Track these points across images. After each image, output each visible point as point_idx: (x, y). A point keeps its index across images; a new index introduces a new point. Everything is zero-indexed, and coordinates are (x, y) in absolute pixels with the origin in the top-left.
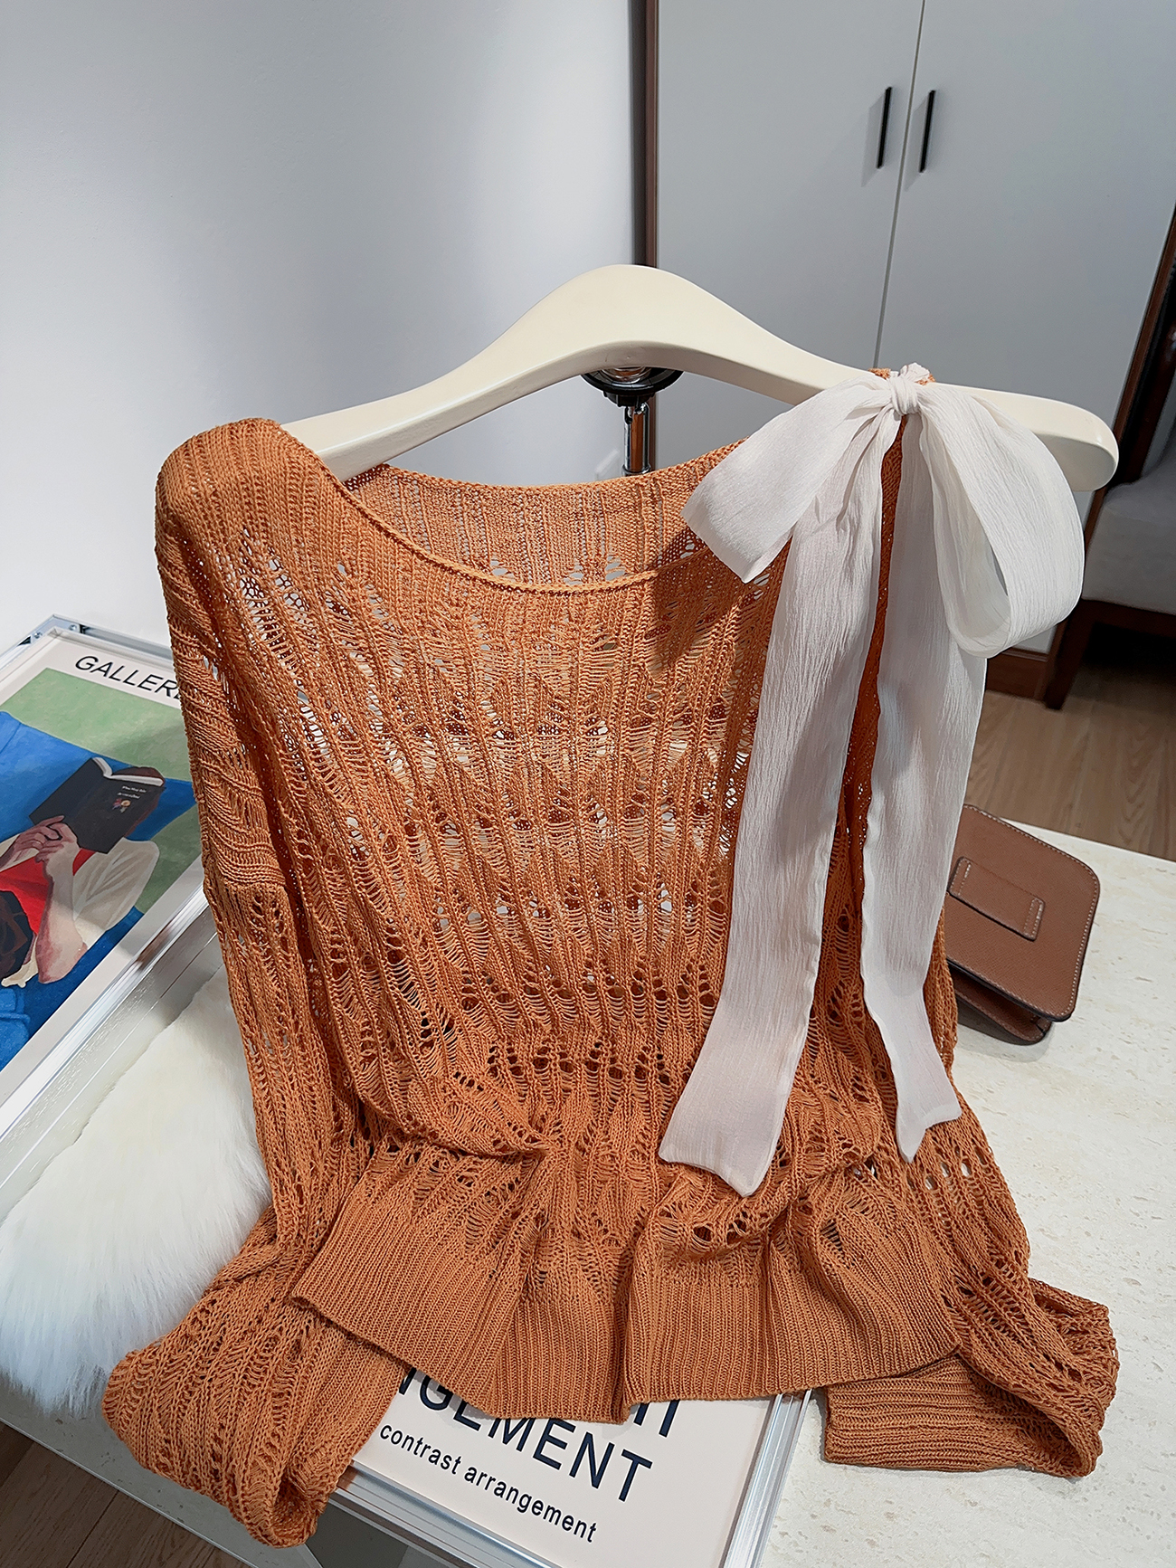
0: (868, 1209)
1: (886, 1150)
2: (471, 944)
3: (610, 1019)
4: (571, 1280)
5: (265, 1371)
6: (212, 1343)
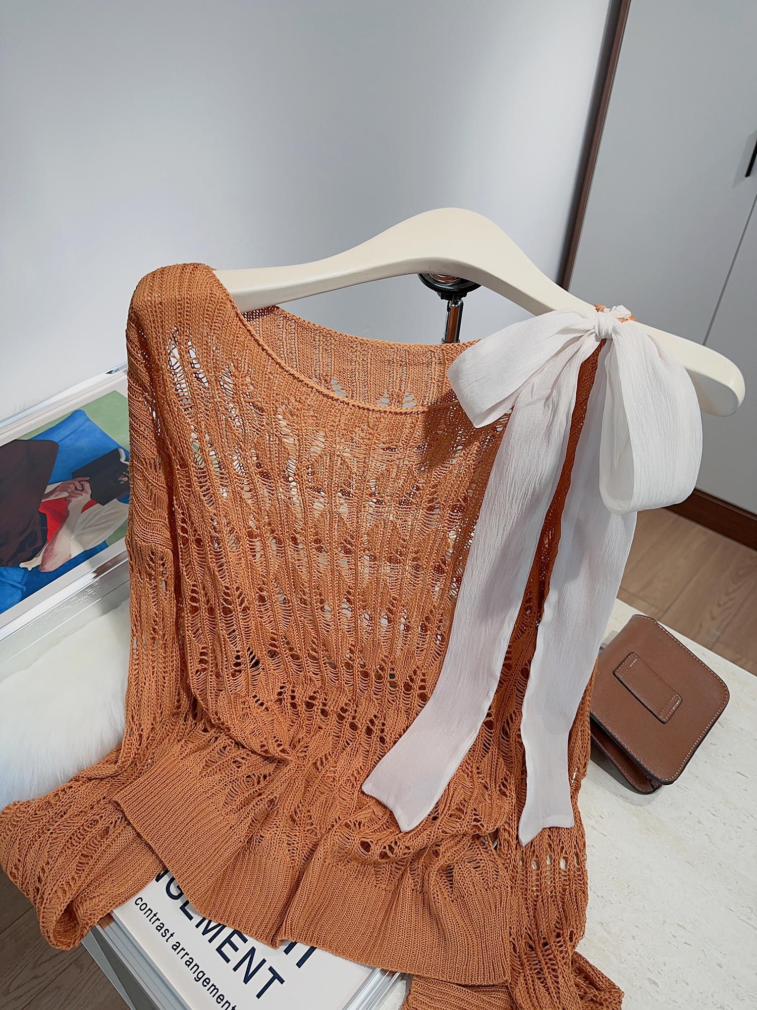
0: (479, 867)
1: (509, 832)
2: (279, 617)
3: (358, 690)
4: (277, 847)
5: (83, 839)
6: (61, 811)
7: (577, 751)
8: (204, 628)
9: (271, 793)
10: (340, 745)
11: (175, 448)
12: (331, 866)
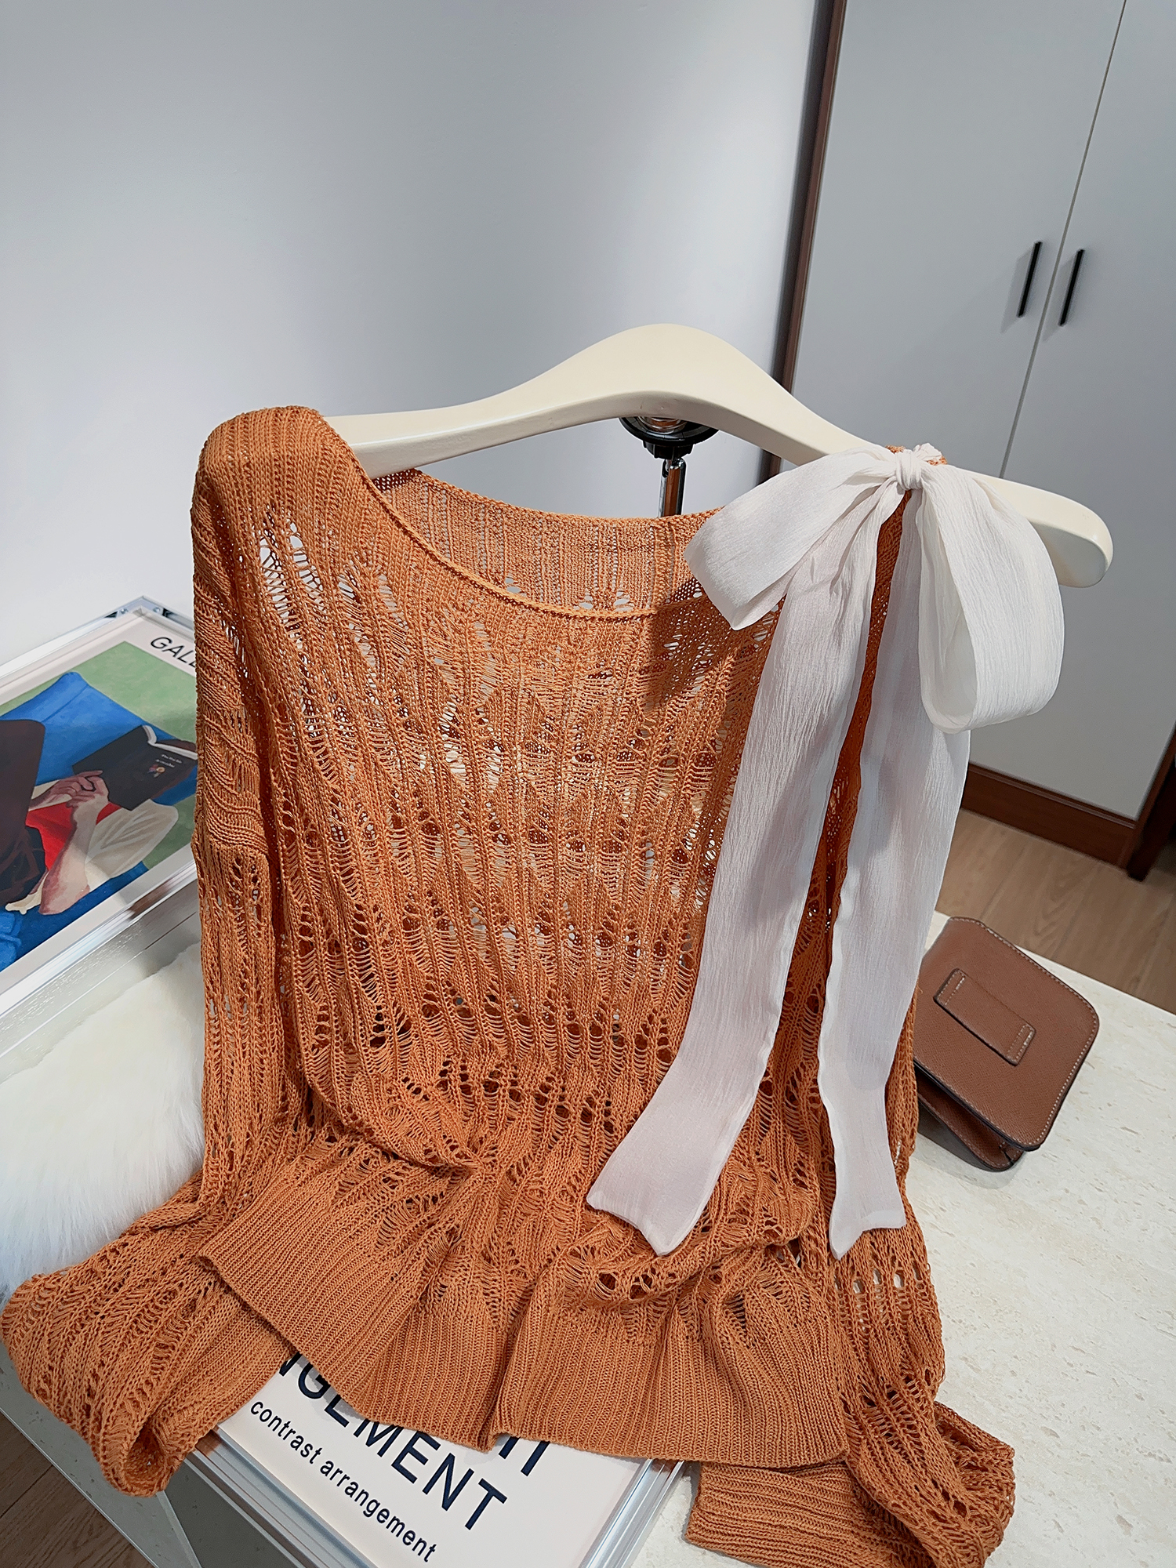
0: (781, 1292)
1: (816, 1241)
2: (439, 951)
3: (566, 1055)
4: (469, 1299)
5: (156, 1321)
6: (114, 1283)
7: (899, 1114)
8: (323, 975)
9: (450, 1220)
10: (544, 1142)
11: (274, 692)
12: (556, 1317)
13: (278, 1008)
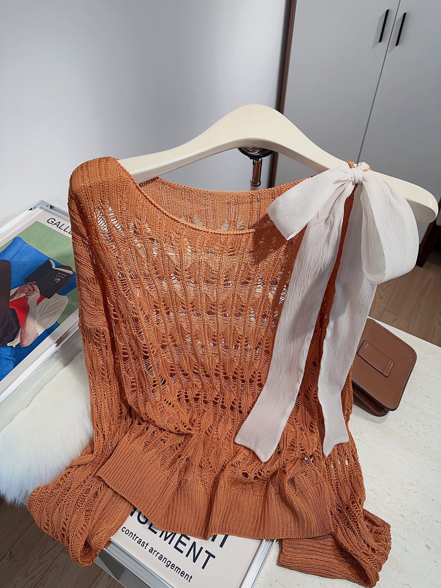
0: (307, 474)
1: (318, 452)
2: (174, 354)
3: (223, 387)
4: (196, 484)
5: (84, 501)
6: (67, 488)
7: (346, 401)
8: (132, 368)
9: (187, 454)
10: (217, 418)
11: (107, 271)
12: (228, 488)
13: (116, 379)
